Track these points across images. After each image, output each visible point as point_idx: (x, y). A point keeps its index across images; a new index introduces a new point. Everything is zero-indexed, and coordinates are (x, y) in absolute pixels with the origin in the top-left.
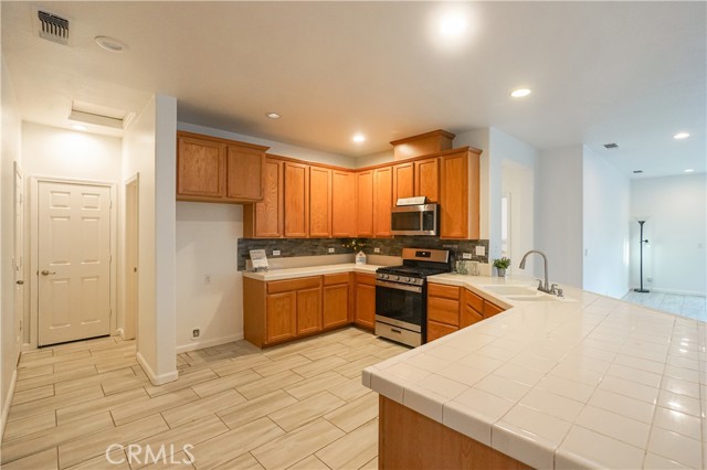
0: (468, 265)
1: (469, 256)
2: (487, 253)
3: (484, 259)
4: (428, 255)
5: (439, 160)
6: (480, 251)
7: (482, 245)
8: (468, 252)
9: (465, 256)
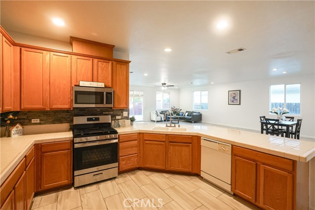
0: (121, 122)
1: (120, 117)
2: (128, 115)
3: (127, 118)
4: (98, 119)
5: (112, 63)
6: (125, 114)
7: (127, 111)
8: (119, 115)
9: (117, 117)
